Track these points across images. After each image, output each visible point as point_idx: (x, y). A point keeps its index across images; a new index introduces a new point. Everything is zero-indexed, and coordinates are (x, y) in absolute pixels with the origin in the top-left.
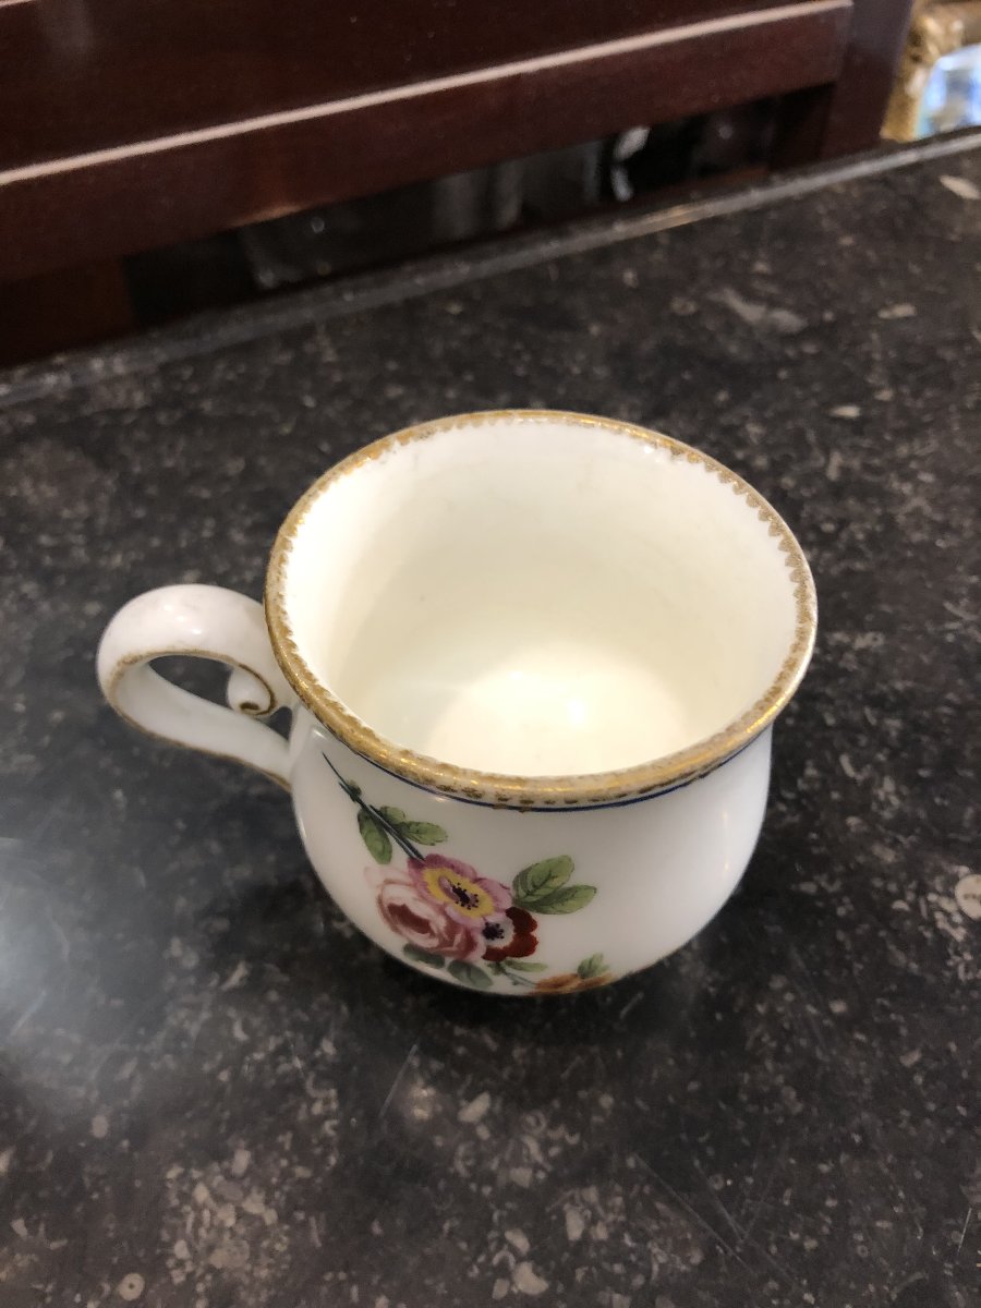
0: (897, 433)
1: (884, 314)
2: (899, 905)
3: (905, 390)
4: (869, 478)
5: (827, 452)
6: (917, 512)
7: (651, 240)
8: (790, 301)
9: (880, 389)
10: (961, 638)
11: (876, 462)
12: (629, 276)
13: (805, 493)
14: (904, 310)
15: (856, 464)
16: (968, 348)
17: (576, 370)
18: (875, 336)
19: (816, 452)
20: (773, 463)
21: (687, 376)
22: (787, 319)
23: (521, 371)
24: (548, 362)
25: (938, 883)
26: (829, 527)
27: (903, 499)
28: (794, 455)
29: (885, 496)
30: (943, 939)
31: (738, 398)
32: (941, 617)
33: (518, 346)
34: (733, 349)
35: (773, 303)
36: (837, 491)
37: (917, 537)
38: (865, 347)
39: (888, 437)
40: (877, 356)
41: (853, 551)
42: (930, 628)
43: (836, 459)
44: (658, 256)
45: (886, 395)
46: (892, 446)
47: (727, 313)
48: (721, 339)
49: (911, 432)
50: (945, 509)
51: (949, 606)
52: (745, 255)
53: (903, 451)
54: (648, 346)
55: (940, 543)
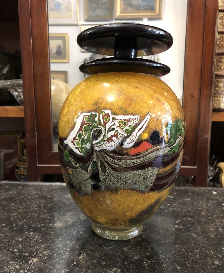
0: (172, 207)
1: (185, 199)
3: (178, 205)
6: (165, 212)
8: (174, 196)
9: (175, 204)
10: (157, 220)
11: (166, 208)
15: (163, 208)
16: (192, 204)
18: (181, 200)
29: (163, 210)
37: (163, 213)
39: (170, 207)
40: (179, 202)
49: (174, 207)
50: (169, 213)
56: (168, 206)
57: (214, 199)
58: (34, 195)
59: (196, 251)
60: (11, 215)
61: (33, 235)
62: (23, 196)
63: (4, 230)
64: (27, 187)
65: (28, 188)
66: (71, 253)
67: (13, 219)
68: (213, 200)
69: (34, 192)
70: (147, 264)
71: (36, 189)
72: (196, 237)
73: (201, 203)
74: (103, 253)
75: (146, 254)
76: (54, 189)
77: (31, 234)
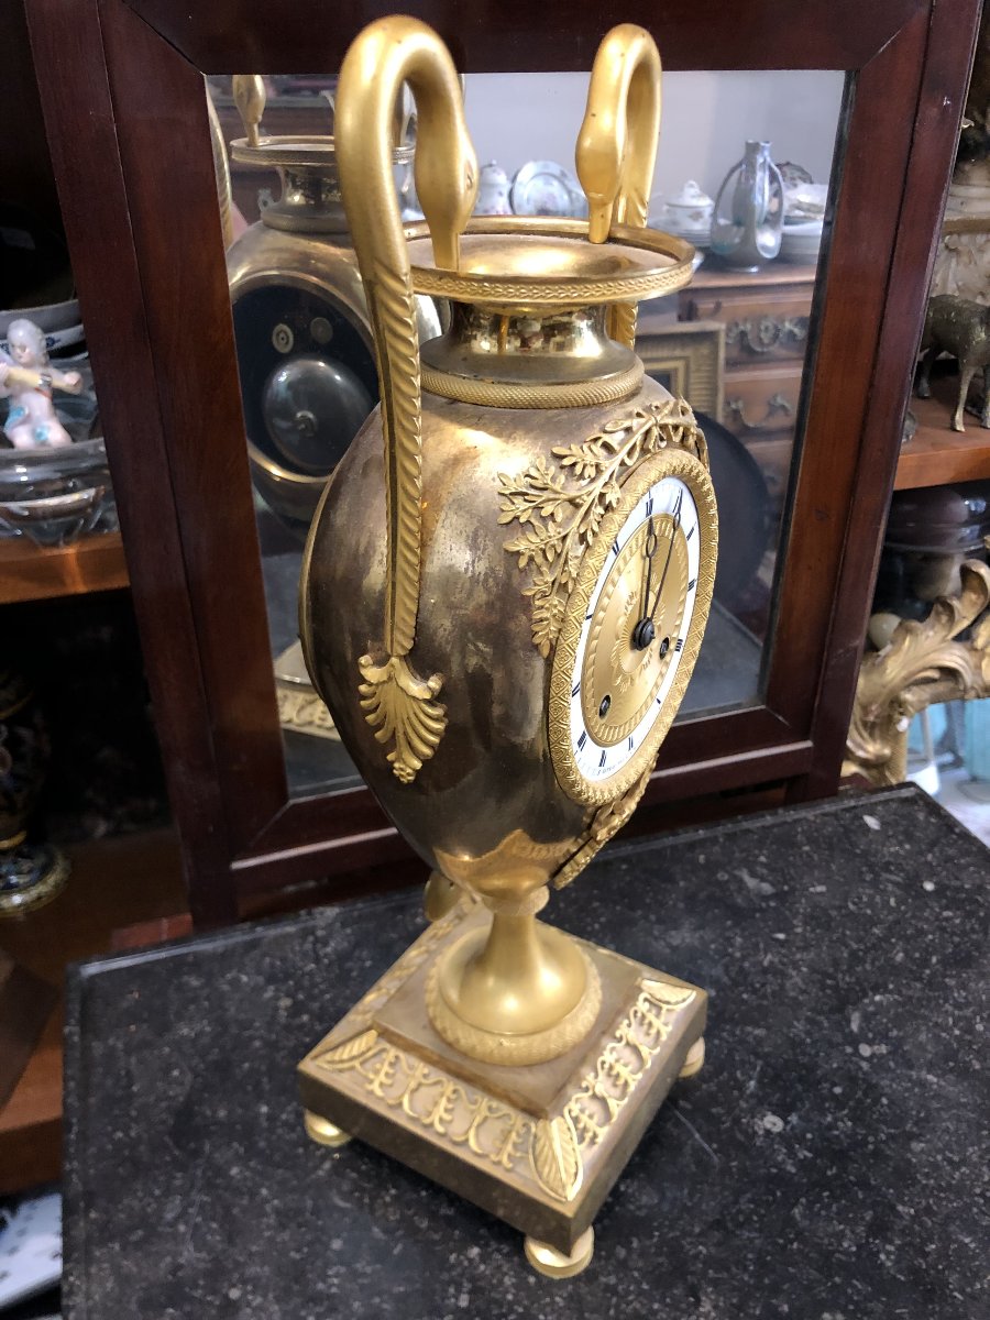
0: (798, 948)
1: (812, 889)
2: (744, 1120)
3: (808, 928)
4: (780, 967)
5: (766, 954)
6: (796, 983)
7: (714, 840)
8: (770, 878)
9: (797, 926)
10: (796, 1035)
11: (785, 960)
12: (702, 858)
13: (753, 970)
14: (821, 889)
15: (776, 960)
16: (843, 911)
17: (671, 903)
18: (803, 901)
19: (762, 953)
20: (742, 955)
21: (716, 911)
22: (767, 888)
23: (648, 901)
24: (660, 897)
25: (759, 1116)
26: (758, 985)
27: (792, 977)
28: (752, 953)
29: (784, 975)
30: (755, 1133)
31: (736, 924)
32: (791, 1026)
33: (648, 888)
34: (739, 900)
35: (763, 879)
36: (765, 971)
37: (792, 994)
38: (797, 905)
39: (794, 949)
40: (801, 911)
41: (764, 997)
42: (785, 1030)
43: (769, 957)
44: (717, 849)
45: (799, 930)
46: (794, 954)
47: (741, 881)
48: (735, 894)
49: (805, 948)
50: (807, 984)
51: (795, 1023)
52: (757, 852)
53: (798, 956)
54: (702, 895)
55: (801, 998)
56: (782, 943)
57: (889, 863)
58: (297, 1021)
59: (971, 1150)
60: (313, 1176)
61: (484, 1258)
62: (257, 1044)
63: (364, 1275)
64: (223, 977)
65: (229, 976)
66: (668, 1300)
67: (346, 1200)
68: (886, 867)
69: (277, 998)
70: (891, 1260)
71: (271, 979)
72: (937, 1084)
73: (865, 899)
74: (751, 1260)
75: (863, 1219)
76: (342, 957)
77: (472, 1256)
